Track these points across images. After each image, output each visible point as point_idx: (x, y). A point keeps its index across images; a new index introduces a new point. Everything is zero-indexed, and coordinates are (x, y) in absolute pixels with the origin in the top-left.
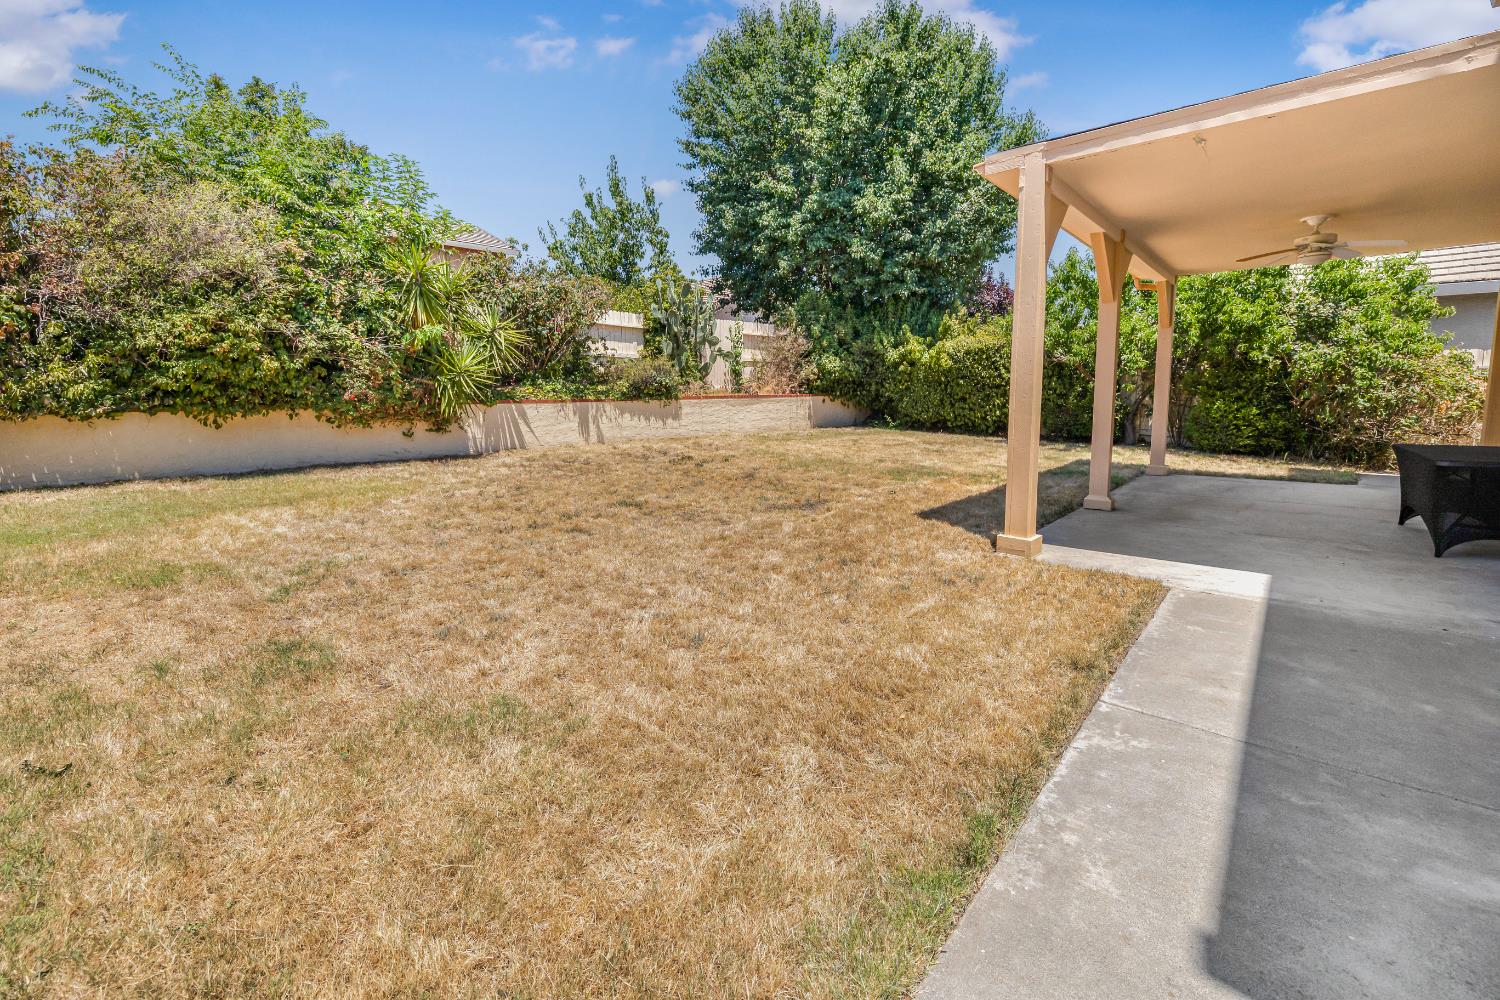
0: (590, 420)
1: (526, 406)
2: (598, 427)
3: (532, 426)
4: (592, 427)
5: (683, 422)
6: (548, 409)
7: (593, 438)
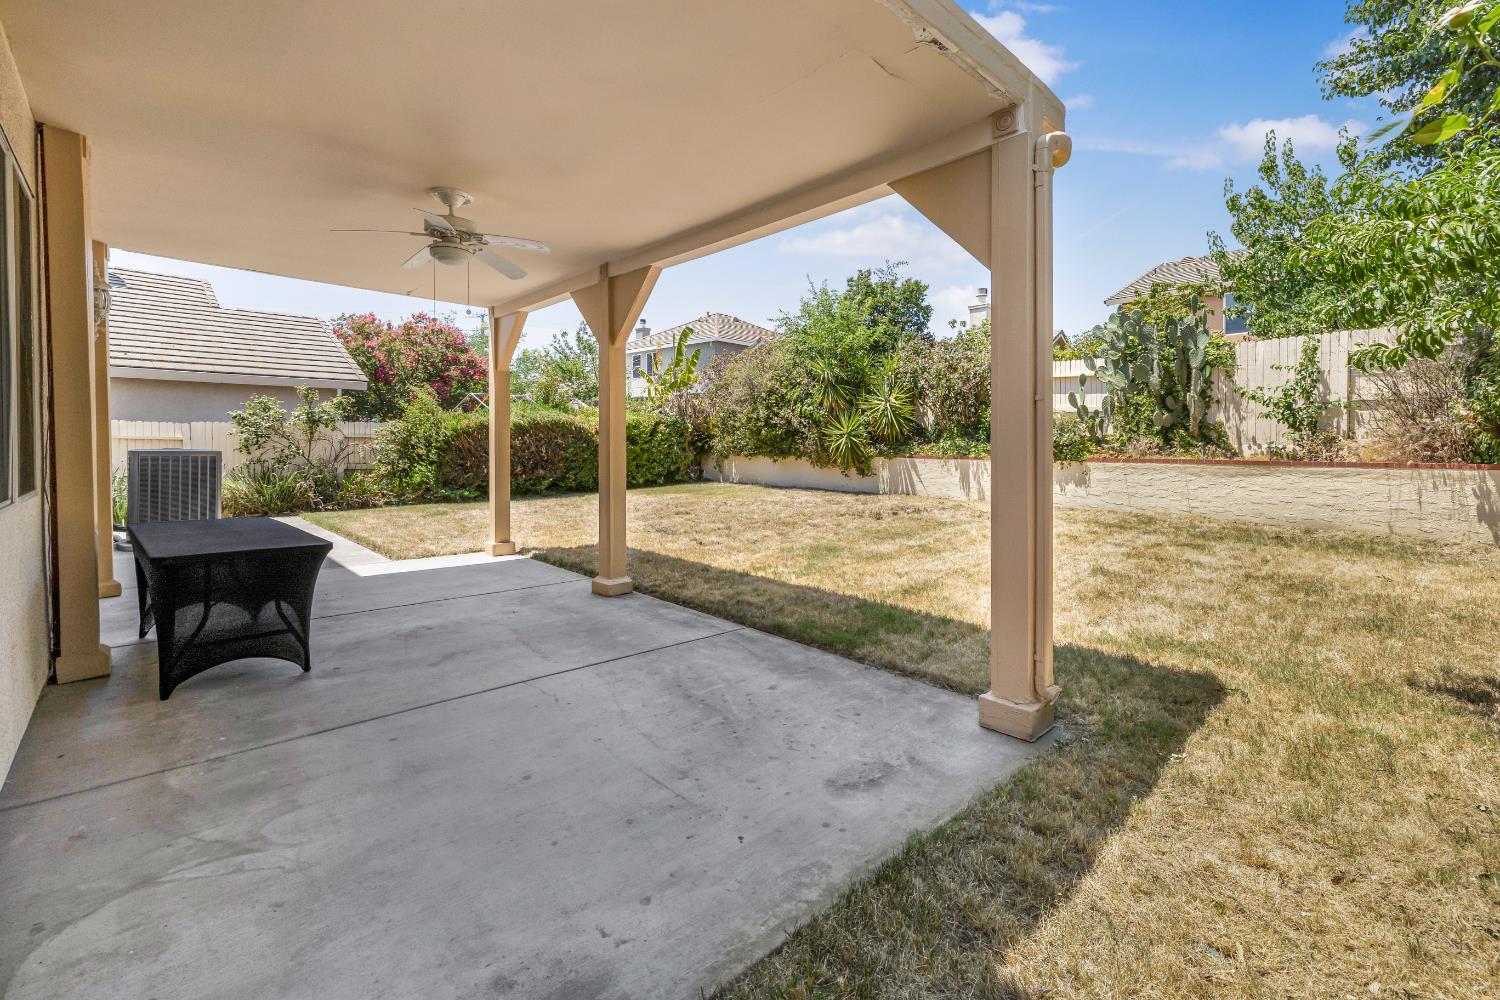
0: (971, 476)
1: (917, 461)
2: (979, 483)
3: (922, 477)
4: (973, 483)
5: (1092, 490)
6: (933, 464)
7: (974, 495)
